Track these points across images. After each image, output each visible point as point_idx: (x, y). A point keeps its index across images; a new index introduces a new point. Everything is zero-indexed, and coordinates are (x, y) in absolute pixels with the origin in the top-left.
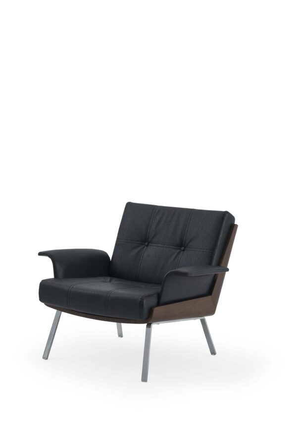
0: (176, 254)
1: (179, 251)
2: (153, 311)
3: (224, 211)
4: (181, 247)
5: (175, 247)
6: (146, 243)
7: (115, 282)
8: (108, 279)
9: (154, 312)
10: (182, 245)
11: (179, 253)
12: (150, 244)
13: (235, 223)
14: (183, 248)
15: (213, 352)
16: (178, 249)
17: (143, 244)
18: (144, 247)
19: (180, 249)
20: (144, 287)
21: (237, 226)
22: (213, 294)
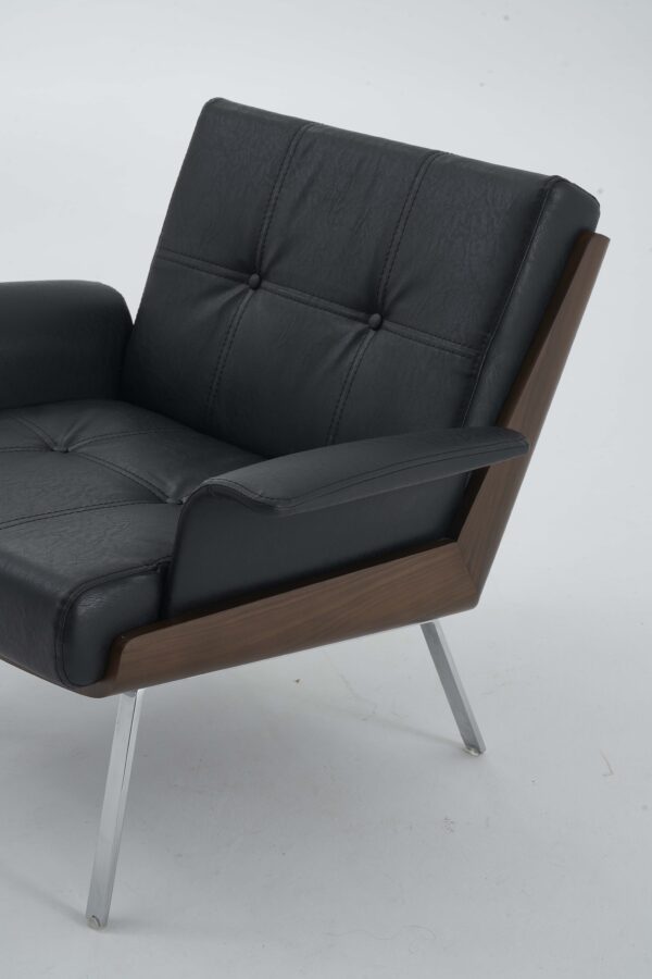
0: (347, 340)
1: (360, 326)
2: (120, 650)
3: (550, 173)
4: (370, 312)
5: (348, 312)
6: (255, 277)
9: (125, 658)
10: (373, 305)
11: (359, 336)
12: (264, 283)
13: (599, 230)
14: (376, 317)
15: (473, 745)
16: (356, 319)
17: (242, 281)
18: (244, 293)
19: (366, 322)
21: (604, 241)
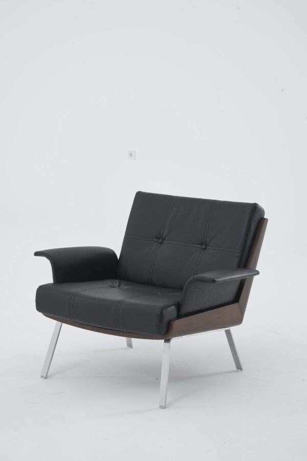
6: (161, 240)
7: (125, 288)
8: (116, 283)
10: (203, 243)
12: (164, 241)
17: (156, 242)
18: (158, 245)
20: (160, 294)
21: (267, 220)
22: (240, 302)
